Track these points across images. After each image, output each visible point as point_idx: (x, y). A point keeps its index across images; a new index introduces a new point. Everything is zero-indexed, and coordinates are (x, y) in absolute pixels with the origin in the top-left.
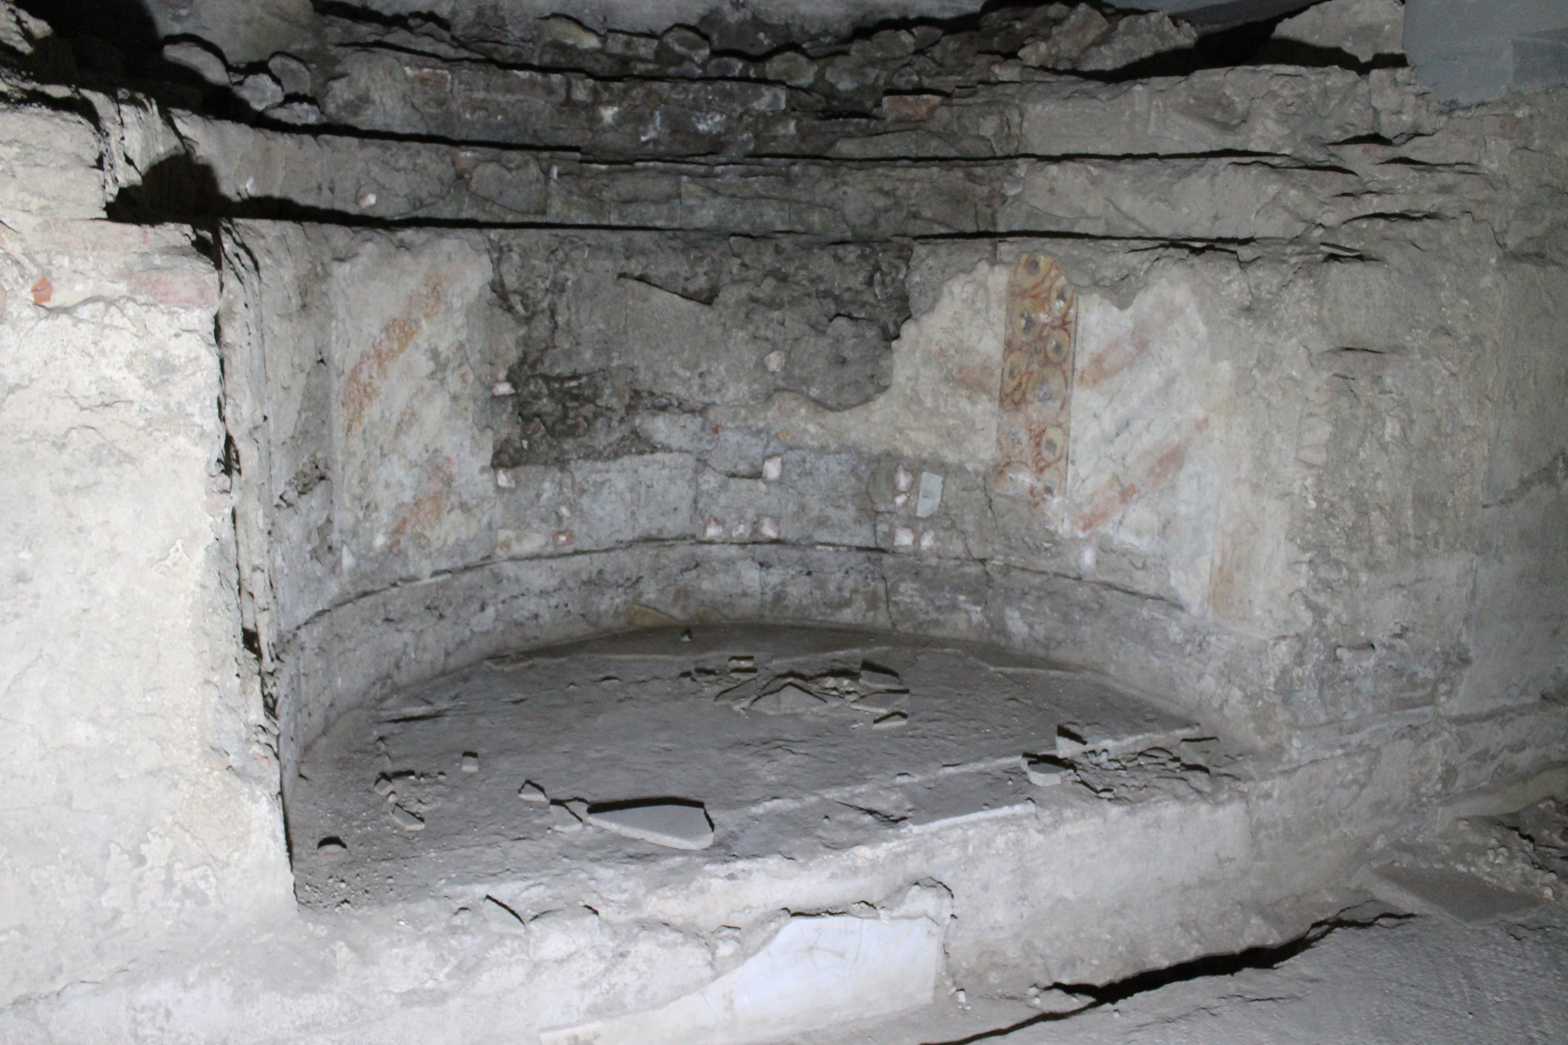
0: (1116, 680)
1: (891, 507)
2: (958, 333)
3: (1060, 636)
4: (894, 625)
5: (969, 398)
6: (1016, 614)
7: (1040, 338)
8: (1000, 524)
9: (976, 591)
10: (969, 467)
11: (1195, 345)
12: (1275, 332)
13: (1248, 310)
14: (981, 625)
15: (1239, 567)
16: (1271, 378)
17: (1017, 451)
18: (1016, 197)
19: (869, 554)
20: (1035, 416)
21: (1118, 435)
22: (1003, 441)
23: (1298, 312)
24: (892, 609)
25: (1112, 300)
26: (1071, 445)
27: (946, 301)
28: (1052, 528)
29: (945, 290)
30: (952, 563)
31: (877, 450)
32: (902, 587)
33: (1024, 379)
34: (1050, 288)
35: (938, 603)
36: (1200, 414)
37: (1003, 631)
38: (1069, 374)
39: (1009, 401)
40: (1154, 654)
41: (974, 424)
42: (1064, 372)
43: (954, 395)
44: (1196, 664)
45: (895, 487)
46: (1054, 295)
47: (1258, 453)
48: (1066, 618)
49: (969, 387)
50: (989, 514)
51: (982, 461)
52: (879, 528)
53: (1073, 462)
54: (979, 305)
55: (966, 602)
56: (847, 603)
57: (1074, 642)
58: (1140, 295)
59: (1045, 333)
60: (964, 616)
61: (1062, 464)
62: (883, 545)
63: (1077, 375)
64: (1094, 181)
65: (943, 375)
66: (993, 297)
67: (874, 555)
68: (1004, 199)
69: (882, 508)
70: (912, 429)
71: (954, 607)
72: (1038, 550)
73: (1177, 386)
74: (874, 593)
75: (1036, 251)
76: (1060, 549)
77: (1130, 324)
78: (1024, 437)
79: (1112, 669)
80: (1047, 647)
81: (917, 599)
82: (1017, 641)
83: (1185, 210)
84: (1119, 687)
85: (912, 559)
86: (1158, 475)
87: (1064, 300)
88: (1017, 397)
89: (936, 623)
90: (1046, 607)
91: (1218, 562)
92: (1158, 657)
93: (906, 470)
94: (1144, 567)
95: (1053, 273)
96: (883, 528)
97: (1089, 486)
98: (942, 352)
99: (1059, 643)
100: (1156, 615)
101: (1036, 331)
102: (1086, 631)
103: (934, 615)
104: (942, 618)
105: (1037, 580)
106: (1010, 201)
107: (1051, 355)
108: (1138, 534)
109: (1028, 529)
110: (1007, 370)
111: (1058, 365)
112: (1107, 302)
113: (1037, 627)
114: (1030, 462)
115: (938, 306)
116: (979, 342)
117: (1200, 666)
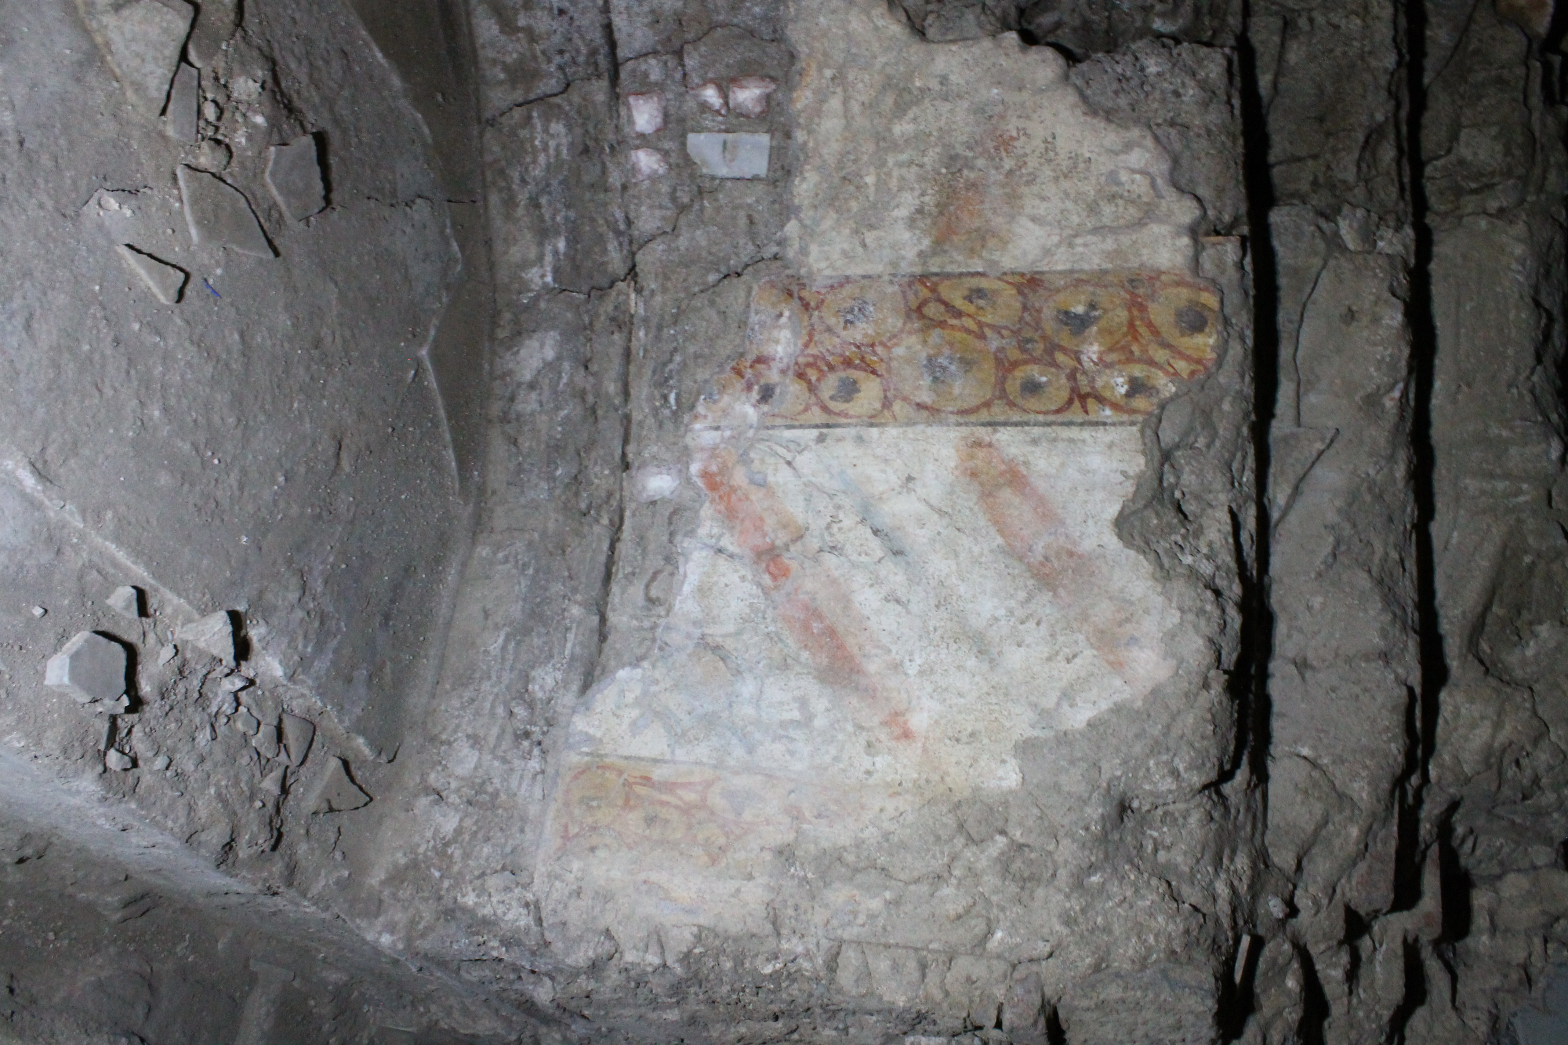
0: (464, 564)
1: (696, 79)
2: (1047, 172)
3: (526, 444)
4: (492, 122)
5: (920, 211)
6: (550, 354)
7: (1052, 348)
8: (696, 303)
9: (576, 268)
10: (792, 228)
11: (1049, 702)
12: (1078, 884)
13: (1123, 808)
14: (524, 287)
15: (650, 821)
16: (991, 881)
17: (832, 321)
18: (1335, 243)
19: (604, 50)
20: (899, 351)
21: (876, 532)
22: (847, 290)
23: (1117, 930)
24: (517, 113)
25: (1133, 501)
26: (852, 431)
27: (1112, 137)
28: (701, 409)
29: (1135, 133)
30: (619, 215)
31: (795, 34)
32: (557, 127)
33: (969, 323)
34: (1152, 363)
35: (543, 200)
36: (918, 721)
37: (519, 334)
38: (984, 415)
39: (925, 293)
40: (507, 639)
41: (871, 227)
42: (987, 404)
43: (921, 179)
44: (495, 731)
45: (734, 80)
46: (1138, 371)
47: (850, 858)
48: (556, 449)
49: (942, 207)
50: (712, 278)
51: (804, 251)
52: (653, 61)
53: (821, 439)
54: (1107, 210)
55: (556, 253)
56: (508, 26)
57: (520, 469)
58: (1146, 566)
59: (1060, 357)
60: (533, 254)
61: (817, 415)
62: (623, 75)
63: (983, 433)
64: (1372, 401)
65: (960, 150)
66: (1125, 240)
67: (603, 62)
68: (1329, 214)
69: (690, 62)
70: (845, 102)
71: (543, 233)
72: (662, 383)
73: (971, 662)
74: (536, 75)
75: (1226, 322)
76: (669, 425)
77: (1088, 545)
78: (861, 332)
79: (483, 551)
80: (504, 419)
81: (542, 159)
82: (507, 361)
83: (1317, 601)
84: (451, 576)
85: (611, 137)
86: (806, 627)
87: (1129, 395)
88: (933, 310)
89: (510, 202)
90: (570, 409)
91: (658, 774)
92: (504, 648)
93: (768, 98)
94: (652, 601)
95: (1181, 366)
96: (654, 69)
97: (781, 477)
98: (1005, 143)
99: (515, 443)
100: (571, 636)
101: (1064, 338)
102: (540, 491)
103: (522, 197)
104: (520, 212)
105: (612, 387)
106: (1324, 224)
107: (1019, 374)
108: (703, 591)
109: (696, 356)
110: (984, 283)
111: (1003, 395)
112: (1130, 488)
113: (534, 396)
114: (812, 350)
115: (1099, 123)
116: (1034, 219)
117: (492, 740)
